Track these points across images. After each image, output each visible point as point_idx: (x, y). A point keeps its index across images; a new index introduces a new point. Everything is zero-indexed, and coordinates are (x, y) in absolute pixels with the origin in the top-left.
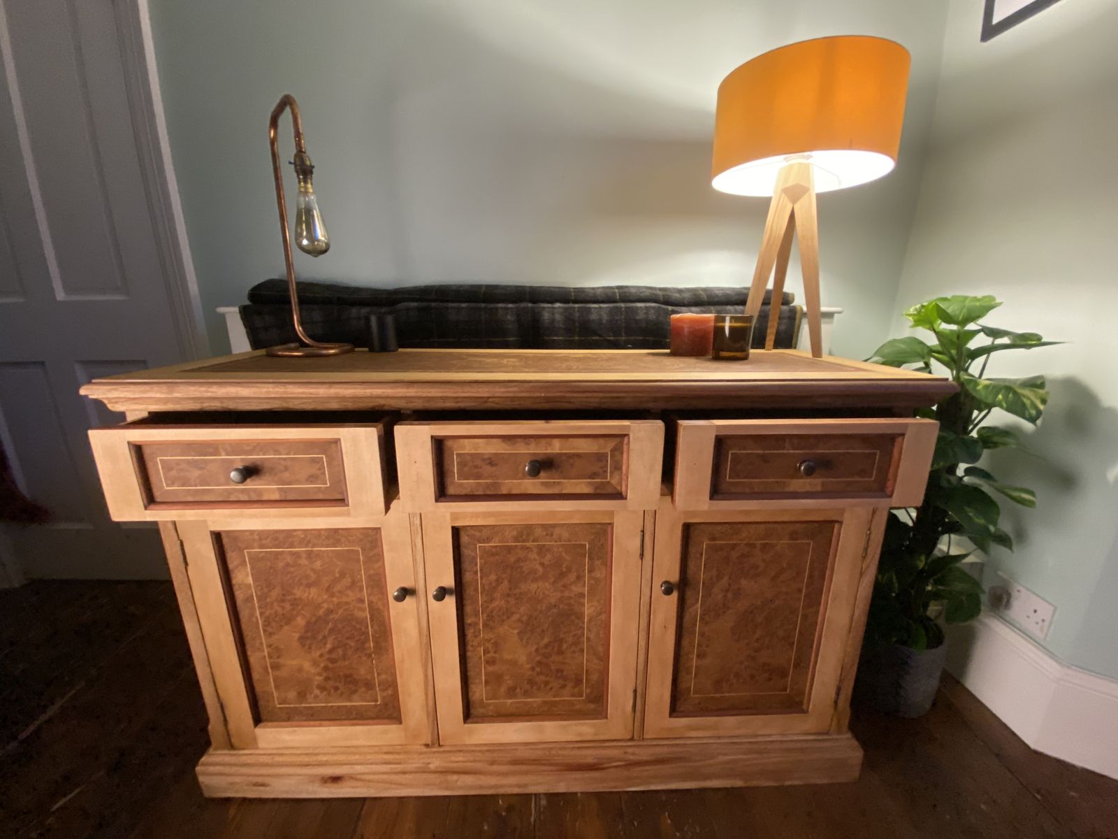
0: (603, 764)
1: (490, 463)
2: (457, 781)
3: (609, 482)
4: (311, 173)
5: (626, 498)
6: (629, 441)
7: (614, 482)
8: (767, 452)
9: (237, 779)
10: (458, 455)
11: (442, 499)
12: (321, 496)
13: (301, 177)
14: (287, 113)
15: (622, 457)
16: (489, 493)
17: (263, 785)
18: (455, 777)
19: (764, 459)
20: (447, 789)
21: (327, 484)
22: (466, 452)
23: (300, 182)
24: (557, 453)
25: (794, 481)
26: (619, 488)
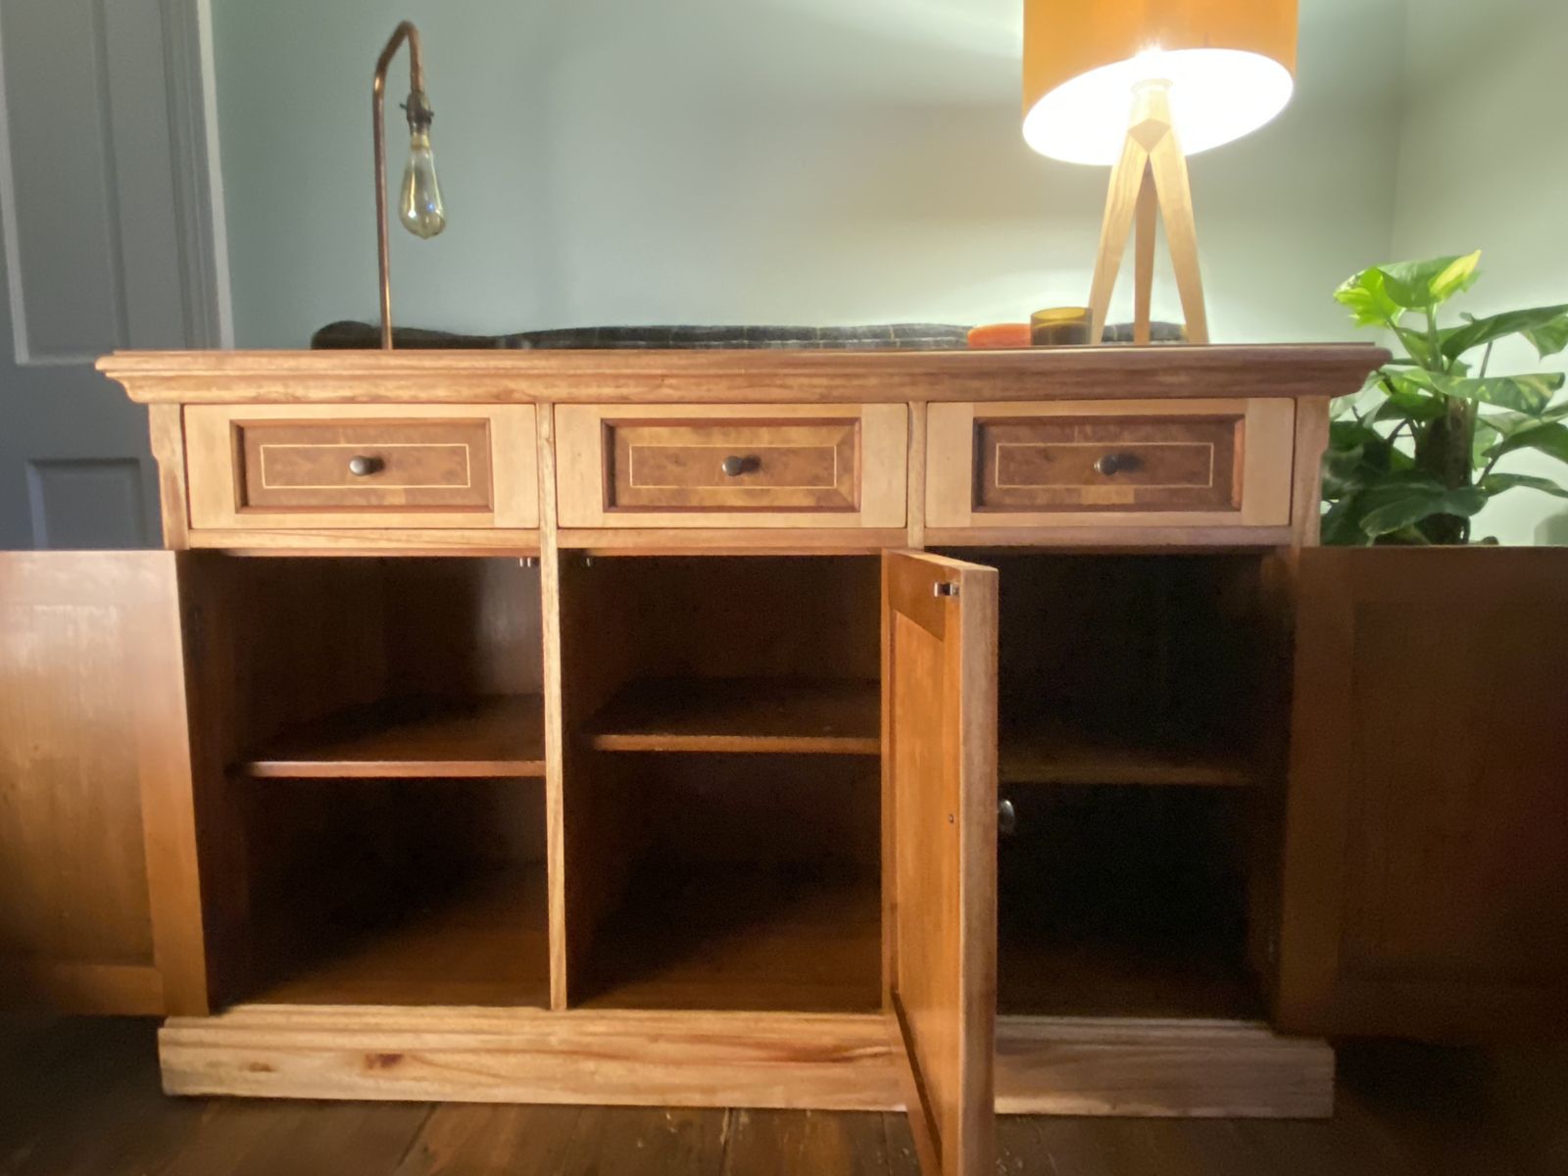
0: (847, 1049)
1: (676, 462)
2: (593, 1073)
3: (836, 491)
4: (429, 121)
5: (859, 511)
6: (860, 428)
7: (844, 490)
8: (1050, 444)
9: (223, 1056)
10: (635, 449)
11: (612, 509)
12: (458, 501)
13: (415, 125)
14: (404, 49)
15: (853, 453)
16: (674, 504)
17: (266, 1069)
18: (590, 1065)
19: (1046, 455)
20: (575, 1090)
21: (466, 484)
22: (645, 445)
23: (412, 132)
24: (765, 449)
25: (1093, 488)
26: (850, 499)
